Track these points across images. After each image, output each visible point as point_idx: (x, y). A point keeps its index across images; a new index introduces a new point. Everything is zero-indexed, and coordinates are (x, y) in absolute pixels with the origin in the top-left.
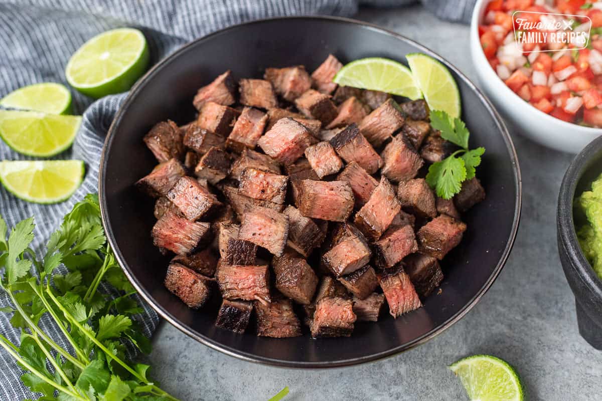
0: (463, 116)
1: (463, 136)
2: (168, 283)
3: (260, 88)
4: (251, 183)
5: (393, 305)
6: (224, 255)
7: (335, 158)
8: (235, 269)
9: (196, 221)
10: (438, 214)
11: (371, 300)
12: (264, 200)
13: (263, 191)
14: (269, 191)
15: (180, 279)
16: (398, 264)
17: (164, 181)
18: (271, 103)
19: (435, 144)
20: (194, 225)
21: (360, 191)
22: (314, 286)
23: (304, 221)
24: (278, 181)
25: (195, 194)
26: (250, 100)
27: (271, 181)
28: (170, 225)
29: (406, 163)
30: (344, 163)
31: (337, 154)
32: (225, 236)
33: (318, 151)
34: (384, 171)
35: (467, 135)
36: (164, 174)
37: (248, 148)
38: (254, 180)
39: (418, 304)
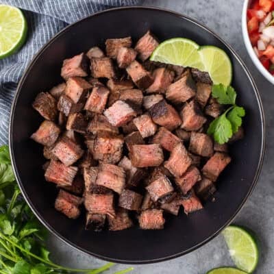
0: (234, 83)
1: (233, 96)
2: (56, 207)
3: (103, 66)
4: (101, 146)
5: (186, 208)
6: (87, 189)
7: (152, 125)
8: (94, 199)
9: (69, 166)
10: (215, 152)
11: (174, 203)
12: (110, 154)
13: (109, 150)
14: (112, 149)
15: (63, 206)
16: (189, 192)
17: (48, 139)
18: (111, 74)
19: (214, 106)
20: (69, 169)
21: (167, 148)
22: (141, 201)
23: (134, 170)
24: (117, 143)
25: (68, 152)
26: (97, 74)
27: (113, 144)
28: (55, 171)
29: (196, 122)
30: (158, 126)
31: (153, 122)
32: (88, 179)
33: (142, 121)
34: (183, 126)
35: (235, 96)
36: (47, 135)
37: (98, 114)
38: (103, 144)
39: (200, 207)
